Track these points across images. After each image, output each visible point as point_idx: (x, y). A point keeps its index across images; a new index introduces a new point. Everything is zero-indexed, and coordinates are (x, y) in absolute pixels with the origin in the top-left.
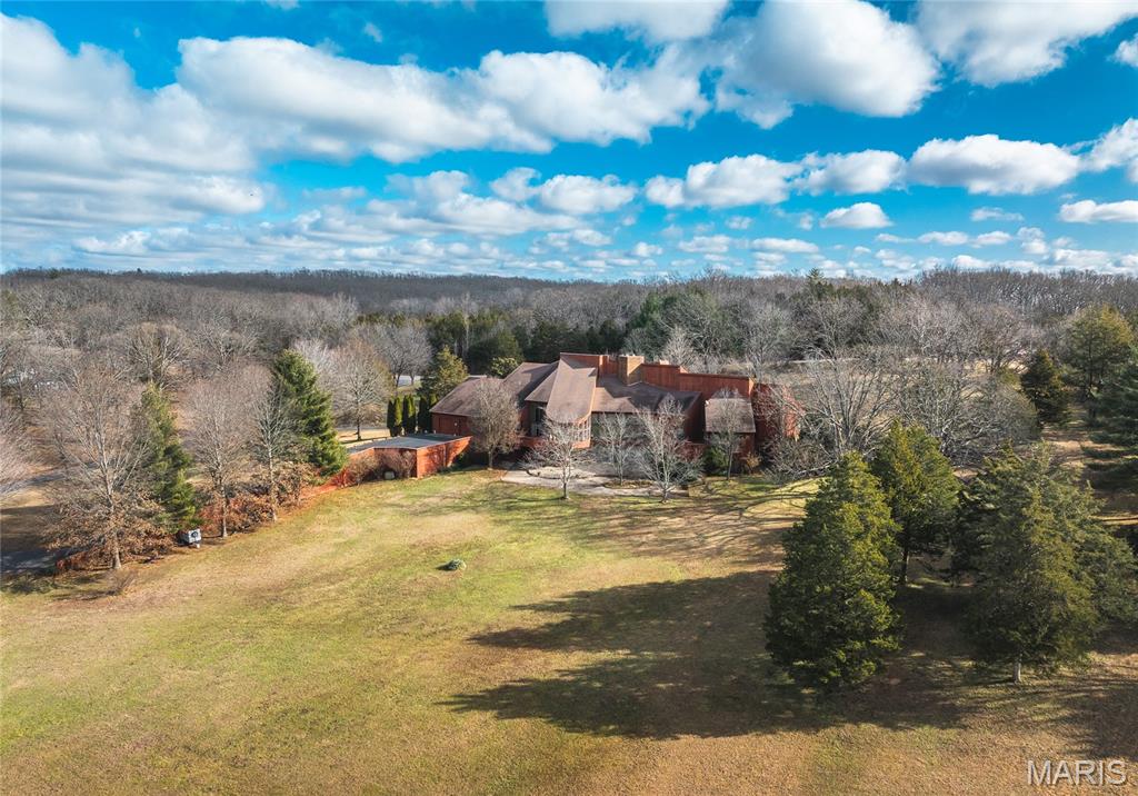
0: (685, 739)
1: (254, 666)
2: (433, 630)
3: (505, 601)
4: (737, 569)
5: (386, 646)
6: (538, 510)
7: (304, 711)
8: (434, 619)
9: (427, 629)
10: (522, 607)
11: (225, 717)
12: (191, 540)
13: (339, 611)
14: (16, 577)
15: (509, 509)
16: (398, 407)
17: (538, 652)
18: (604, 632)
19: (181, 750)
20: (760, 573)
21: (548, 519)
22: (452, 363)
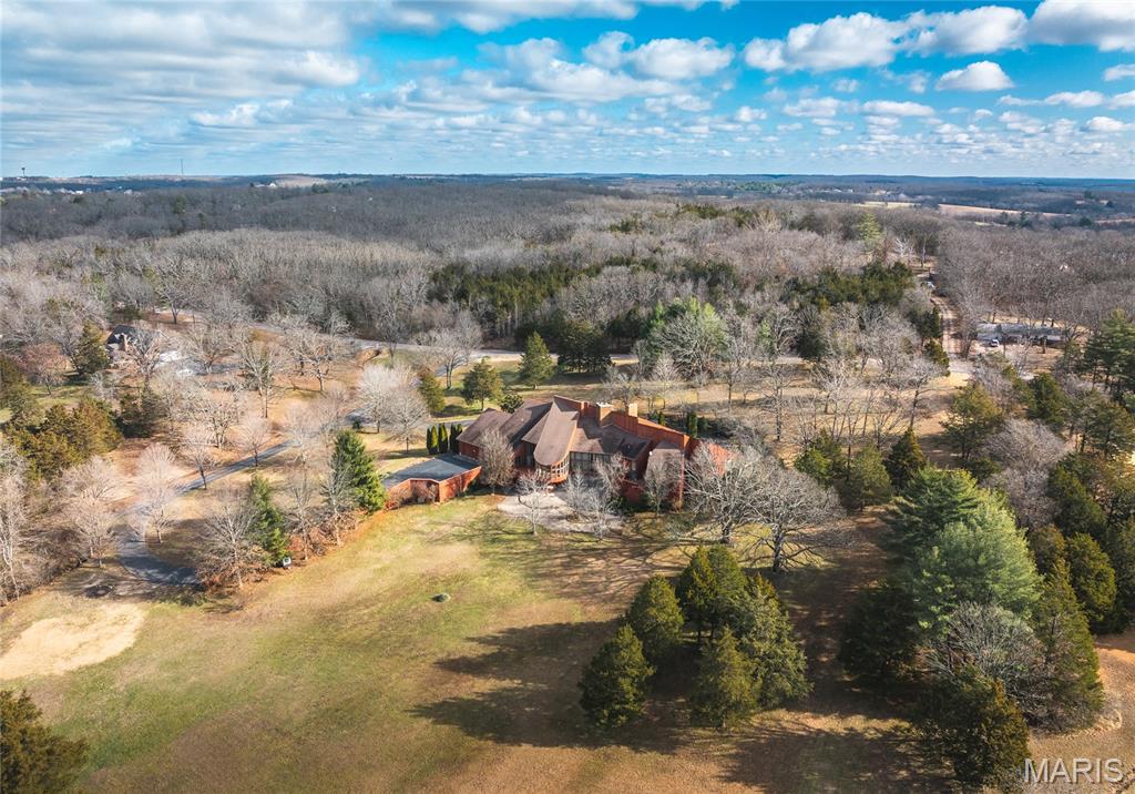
0: (525, 747)
1: (315, 675)
2: (417, 653)
3: (463, 634)
5: (388, 664)
6: (512, 544)
7: (337, 710)
8: (420, 645)
9: (414, 653)
10: (472, 639)
11: (297, 711)
12: (285, 564)
14: (182, 591)
15: (493, 541)
17: (470, 677)
19: (274, 731)
21: (517, 554)
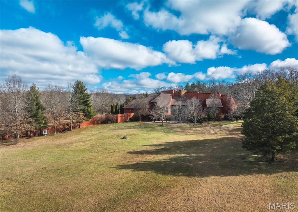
2: (114, 151)
3: (140, 144)
4: (223, 137)
5: (97, 155)
6: (154, 128)
8: (115, 149)
9: (112, 151)
10: (146, 146)
12: (44, 134)
13: (83, 148)
15: (145, 128)
16: (114, 107)
18: (176, 150)
20: (231, 137)
21: (157, 129)
22: (131, 100)
